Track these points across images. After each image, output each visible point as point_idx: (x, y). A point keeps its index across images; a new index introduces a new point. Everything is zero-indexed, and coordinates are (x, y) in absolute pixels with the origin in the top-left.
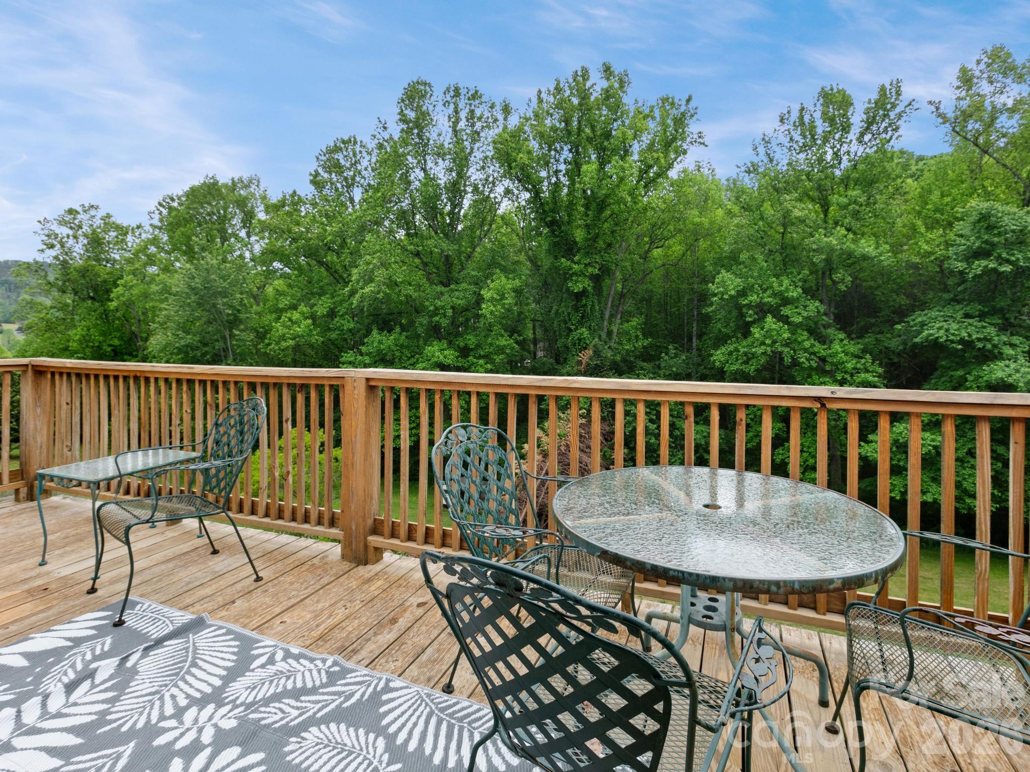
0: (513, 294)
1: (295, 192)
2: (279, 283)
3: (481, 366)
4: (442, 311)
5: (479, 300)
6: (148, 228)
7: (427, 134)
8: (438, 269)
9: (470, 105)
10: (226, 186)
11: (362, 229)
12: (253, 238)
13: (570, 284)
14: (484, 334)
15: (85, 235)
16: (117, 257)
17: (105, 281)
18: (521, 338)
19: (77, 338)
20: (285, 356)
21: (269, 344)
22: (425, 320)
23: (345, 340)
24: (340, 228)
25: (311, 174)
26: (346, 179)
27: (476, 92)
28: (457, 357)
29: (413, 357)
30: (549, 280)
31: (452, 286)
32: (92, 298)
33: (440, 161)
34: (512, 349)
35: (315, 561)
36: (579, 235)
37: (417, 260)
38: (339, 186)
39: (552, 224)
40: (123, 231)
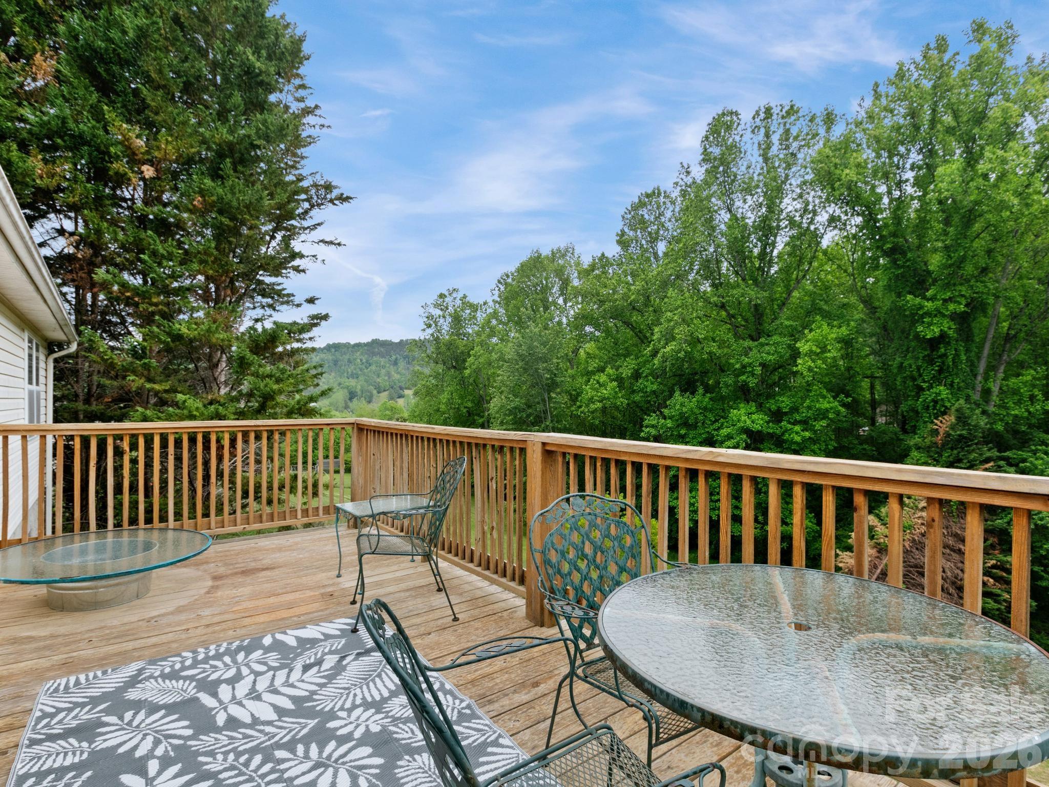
0: (838, 346)
1: (603, 255)
2: (590, 347)
3: (797, 433)
4: (749, 369)
5: (795, 354)
6: (491, 304)
7: (734, 169)
8: (746, 321)
9: (785, 124)
10: (547, 257)
11: (665, 284)
12: (569, 304)
13: (920, 328)
14: (800, 394)
15: (450, 315)
16: (470, 331)
17: (462, 353)
18: (850, 399)
19: (444, 401)
20: (593, 418)
21: (580, 407)
22: (730, 380)
23: (649, 402)
24: (643, 286)
25: (617, 235)
26: (650, 233)
27: (792, 107)
28: (768, 422)
29: (716, 421)
30: (890, 325)
31: (762, 340)
32: (455, 367)
33: (749, 198)
34: (838, 413)
35: (505, 614)
36: (935, 261)
37: (724, 313)
38: (644, 242)
39: (894, 252)
40: (474, 308)
